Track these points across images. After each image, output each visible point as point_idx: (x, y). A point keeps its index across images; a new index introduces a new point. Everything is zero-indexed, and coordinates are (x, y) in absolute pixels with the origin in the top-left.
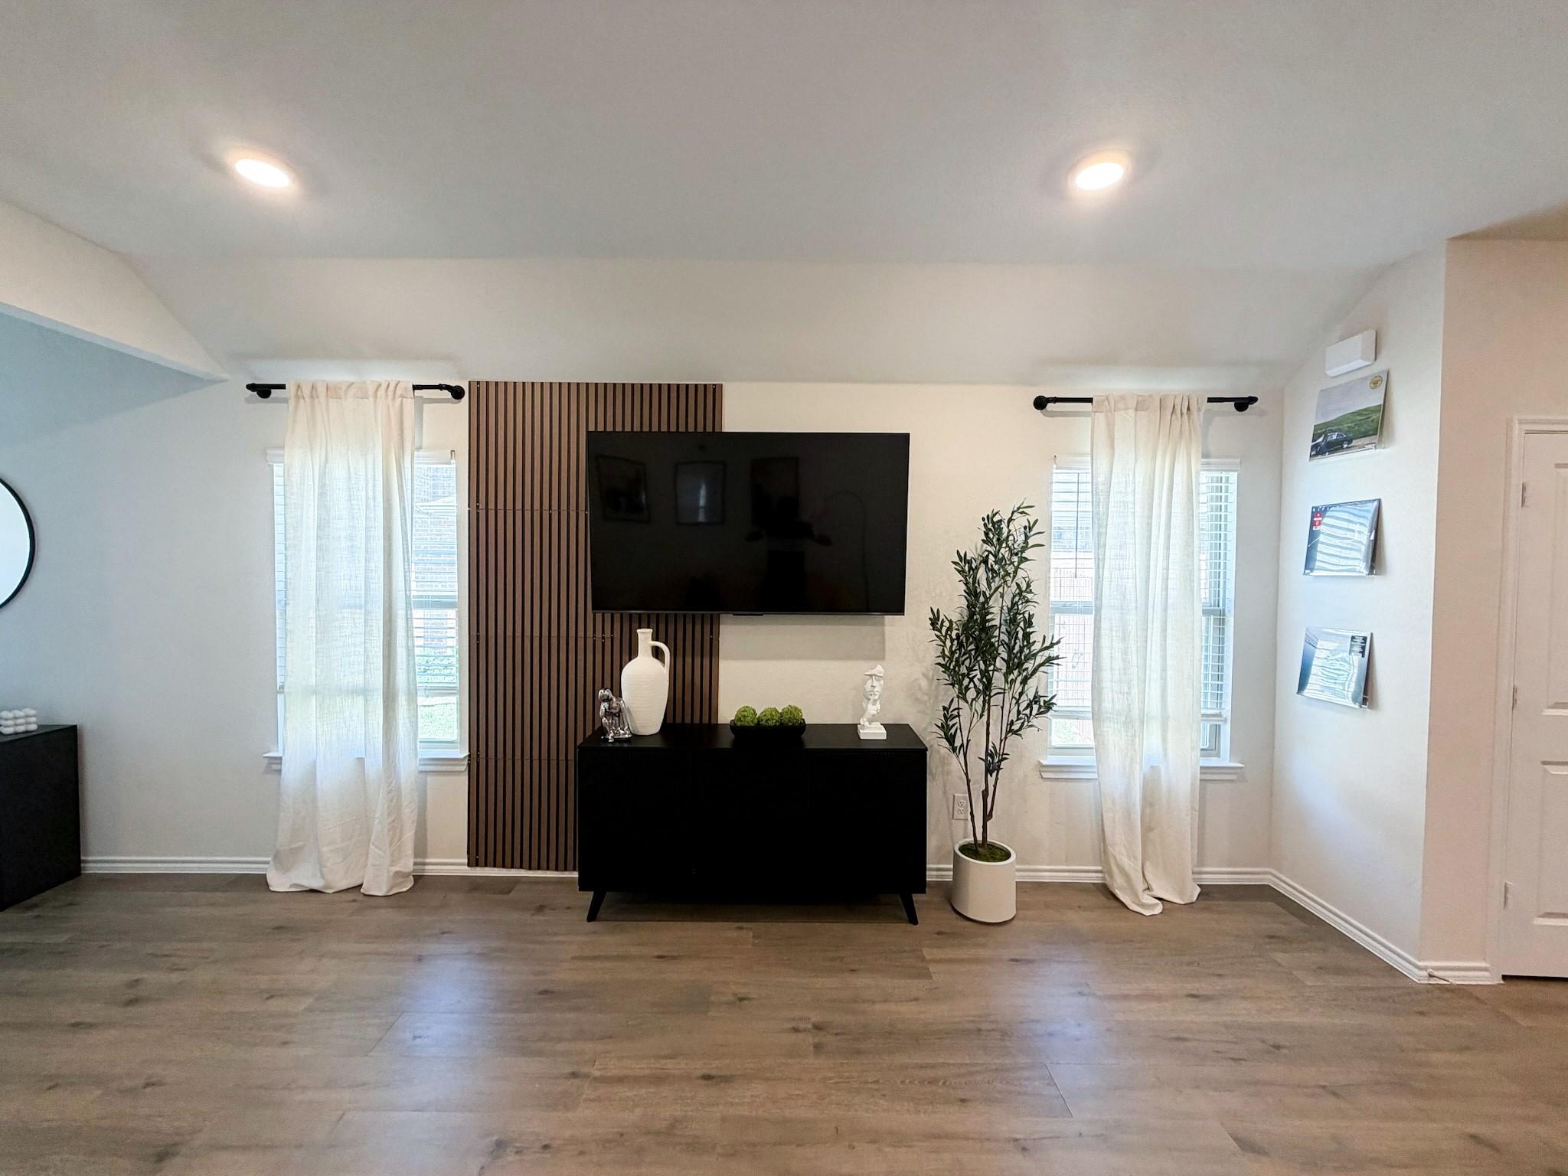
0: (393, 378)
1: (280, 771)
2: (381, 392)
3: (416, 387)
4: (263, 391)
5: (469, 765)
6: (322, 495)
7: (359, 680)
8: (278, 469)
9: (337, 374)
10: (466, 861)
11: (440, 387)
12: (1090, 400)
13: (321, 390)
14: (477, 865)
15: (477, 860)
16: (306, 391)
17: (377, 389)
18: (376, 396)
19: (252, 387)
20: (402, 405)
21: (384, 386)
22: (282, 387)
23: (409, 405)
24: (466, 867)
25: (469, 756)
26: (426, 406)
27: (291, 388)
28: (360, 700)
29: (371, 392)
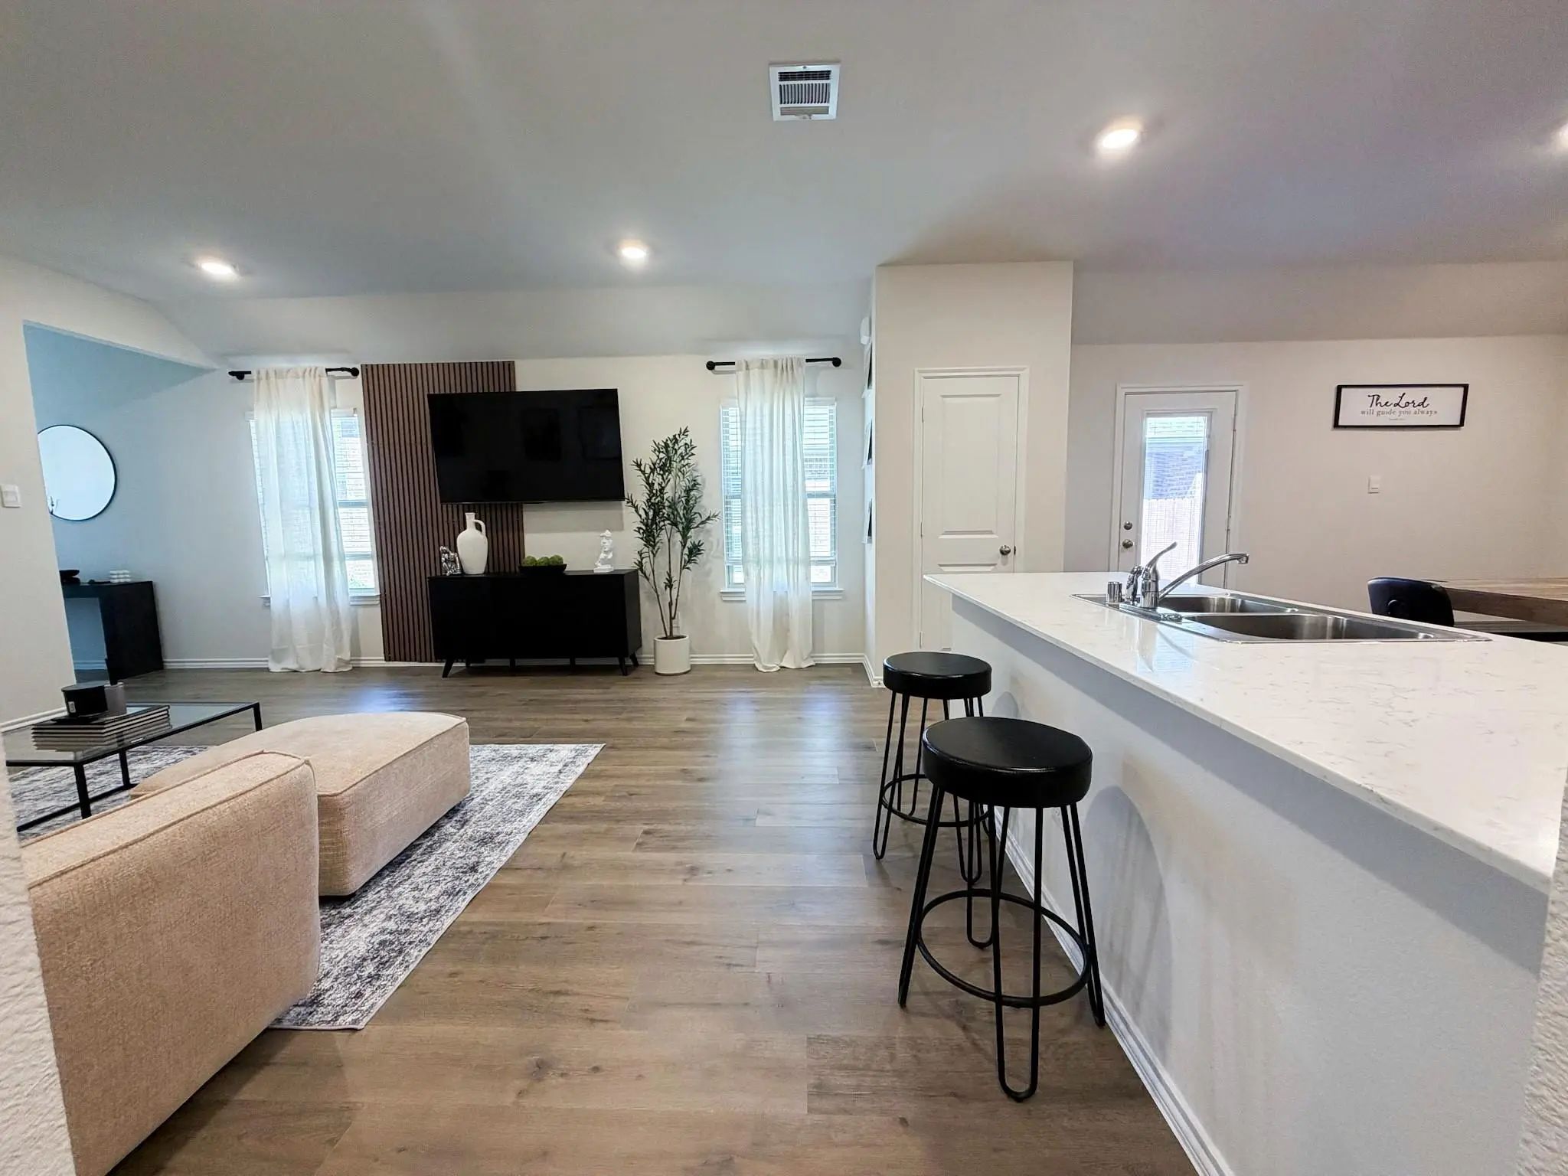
0: (313, 365)
1: (269, 606)
2: (307, 373)
3: (328, 370)
4: (240, 375)
5: (381, 600)
6: (278, 438)
7: (310, 551)
8: (252, 423)
9: (281, 363)
10: (383, 658)
11: (342, 369)
12: (733, 363)
13: (272, 374)
14: (390, 660)
15: (390, 657)
16: (263, 375)
17: (304, 373)
18: (304, 377)
19: (232, 373)
20: (320, 380)
21: (308, 370)
22: (250, 373)
23: (325, 381)
24: (384, 662)
25: (380, 595)
26: (337, 381)
27: (254, 373)
28: (312, 562)
29: (301, 374)
